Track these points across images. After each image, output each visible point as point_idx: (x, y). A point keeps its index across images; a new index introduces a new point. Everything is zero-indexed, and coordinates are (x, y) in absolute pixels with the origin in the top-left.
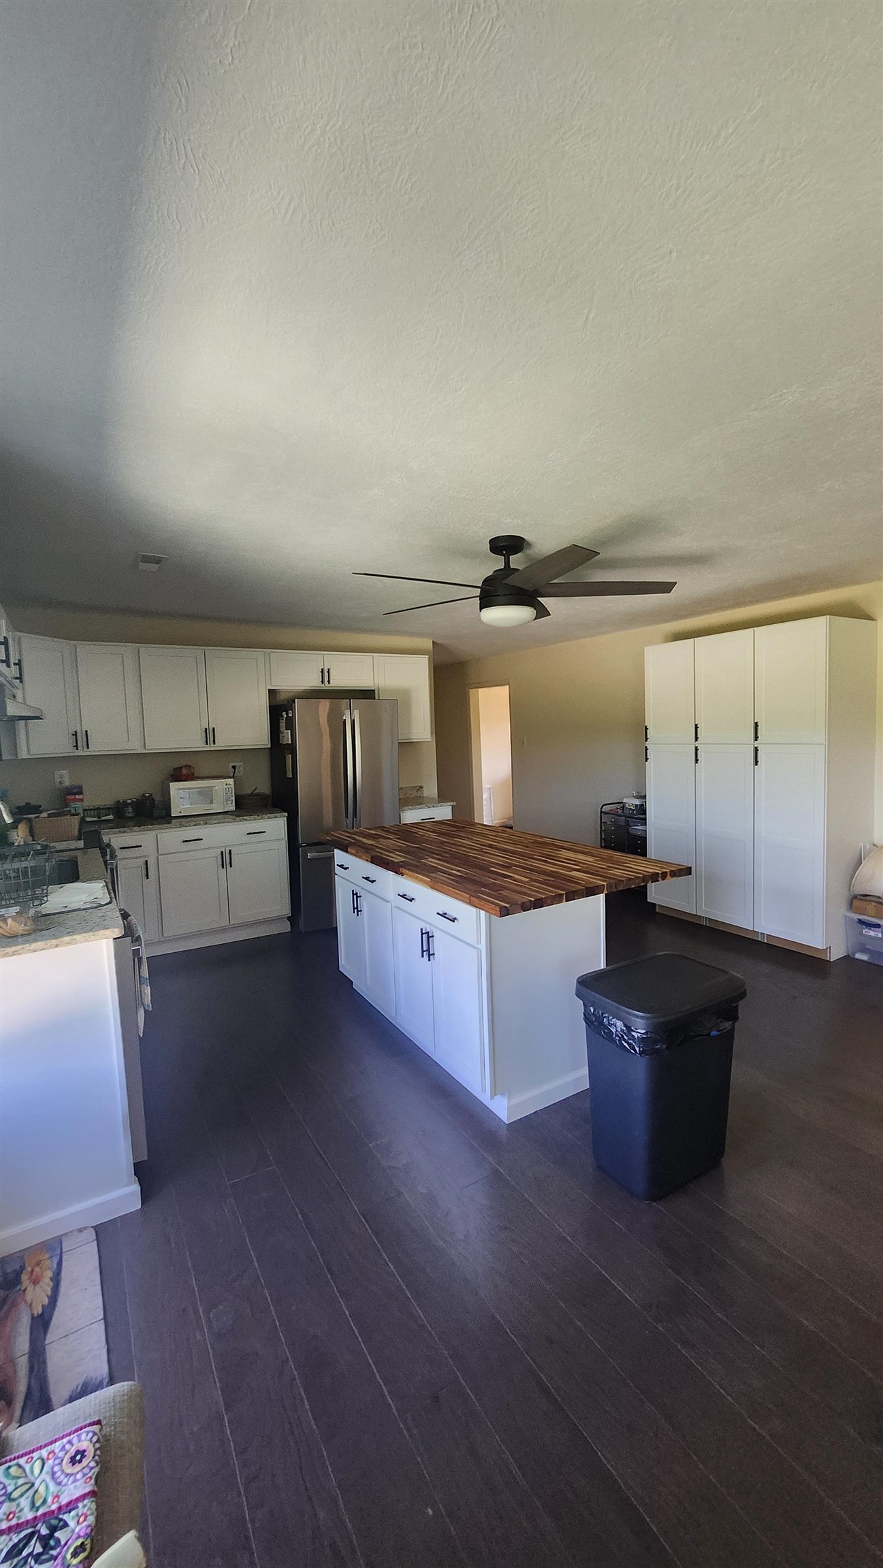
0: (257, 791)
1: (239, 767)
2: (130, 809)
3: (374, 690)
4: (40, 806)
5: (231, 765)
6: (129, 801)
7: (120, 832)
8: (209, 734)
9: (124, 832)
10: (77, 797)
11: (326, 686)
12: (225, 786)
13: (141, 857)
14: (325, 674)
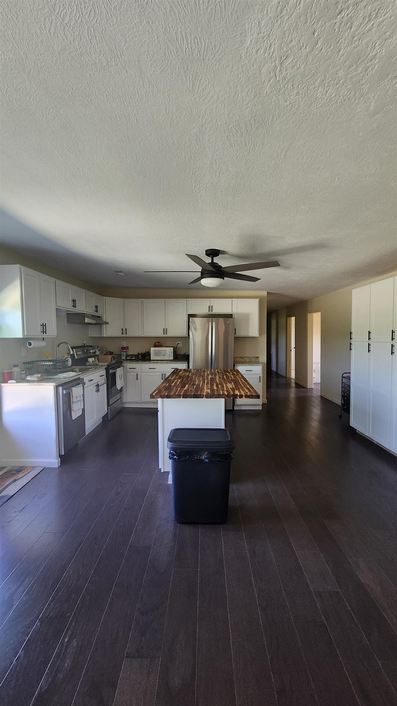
0: (186, 353)
1: (180, 343)
2: (140, 356)
3: (232, 314)
4: (113, 352)
5: (177, 342)
6: (140, 353)
7: (130, 363)
8: (165, 331)
9: (131, 363)
10: (124, 350)
11: (211, 313)
12: (170, 350)
13: (136, 372)
14: (210, 308)
